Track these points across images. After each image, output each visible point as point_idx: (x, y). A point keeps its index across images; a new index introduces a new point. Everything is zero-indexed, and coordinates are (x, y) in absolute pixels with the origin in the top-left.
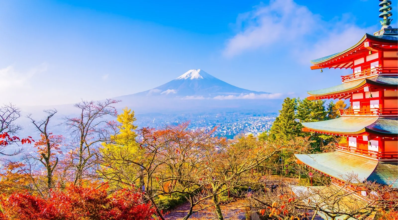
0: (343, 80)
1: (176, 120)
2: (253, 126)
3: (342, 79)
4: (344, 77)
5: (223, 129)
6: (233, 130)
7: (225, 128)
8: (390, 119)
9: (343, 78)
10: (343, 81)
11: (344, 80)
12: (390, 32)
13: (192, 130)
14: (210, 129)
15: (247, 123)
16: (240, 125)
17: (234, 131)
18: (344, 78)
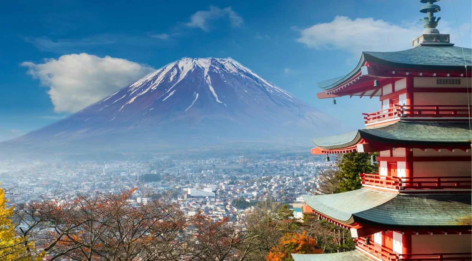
0: (366, 120)
1: (153, 168)
2: (313, 182)
3: (365, 118)
4: (368, 116)
5: (252, 187)
6: (272, 190)
7: (256, 186)
8: (416, 197)
9: (366, 116)
10: (366, 122)
11: (368, 121)
12: (434, 40)
13: (185, 189)
14: (224, 187)
15: (302, 175)
16: (287, 180)
17: (275, 192)
18: (368, 118)
